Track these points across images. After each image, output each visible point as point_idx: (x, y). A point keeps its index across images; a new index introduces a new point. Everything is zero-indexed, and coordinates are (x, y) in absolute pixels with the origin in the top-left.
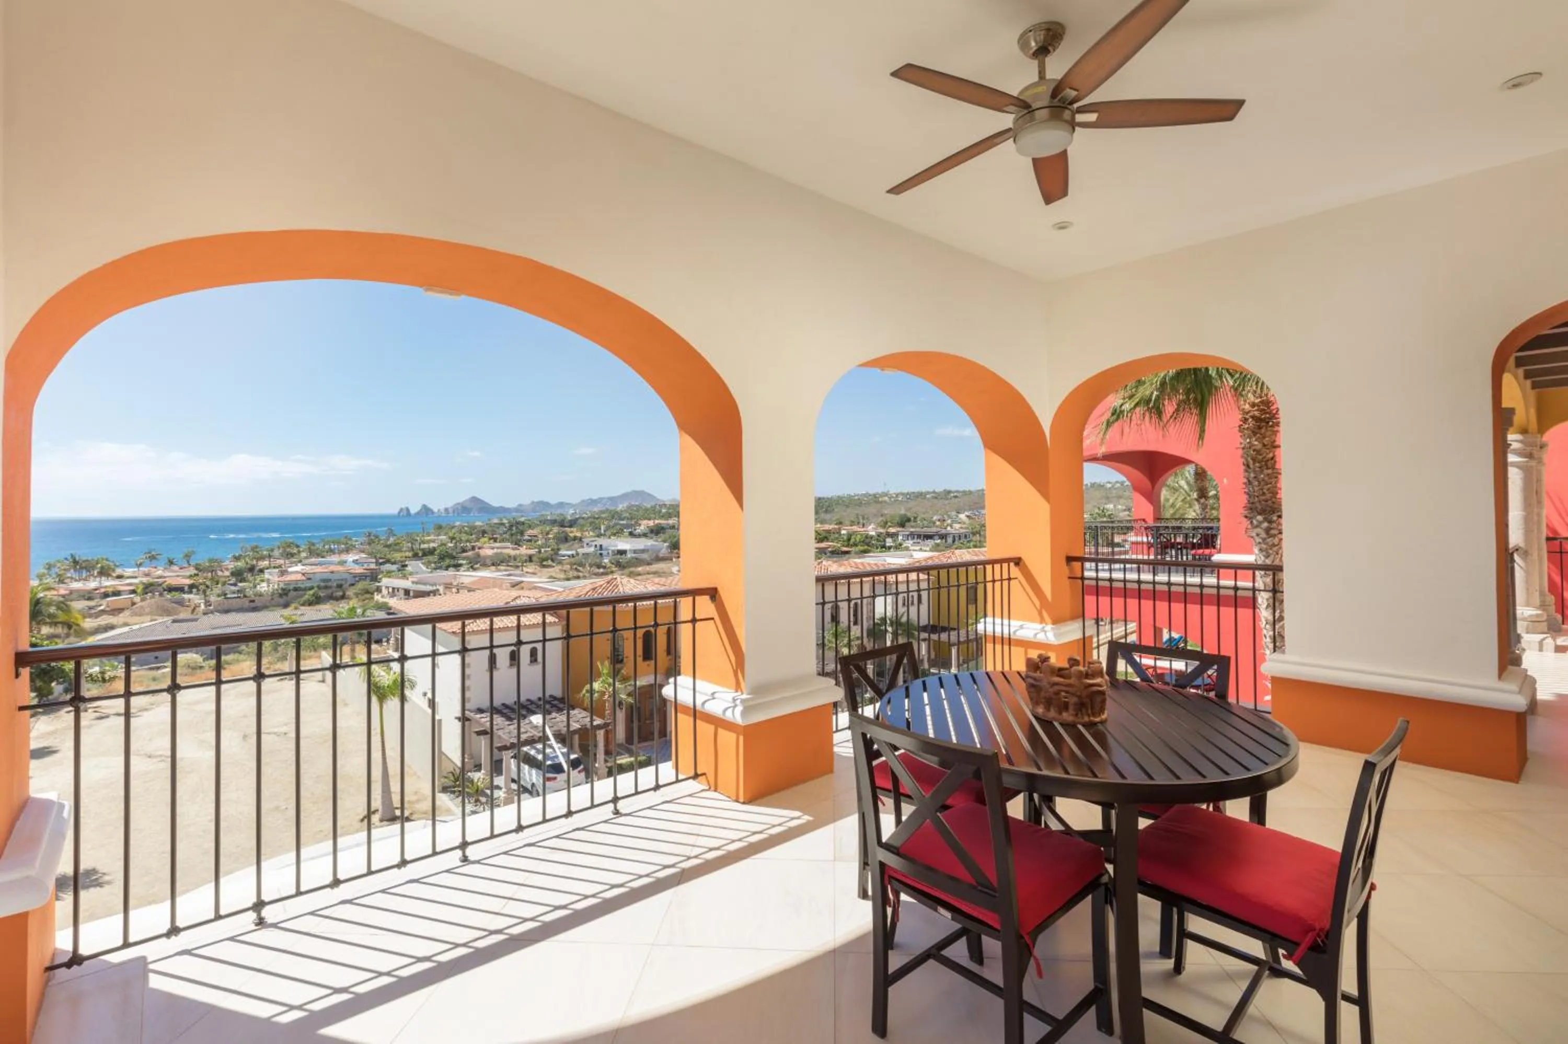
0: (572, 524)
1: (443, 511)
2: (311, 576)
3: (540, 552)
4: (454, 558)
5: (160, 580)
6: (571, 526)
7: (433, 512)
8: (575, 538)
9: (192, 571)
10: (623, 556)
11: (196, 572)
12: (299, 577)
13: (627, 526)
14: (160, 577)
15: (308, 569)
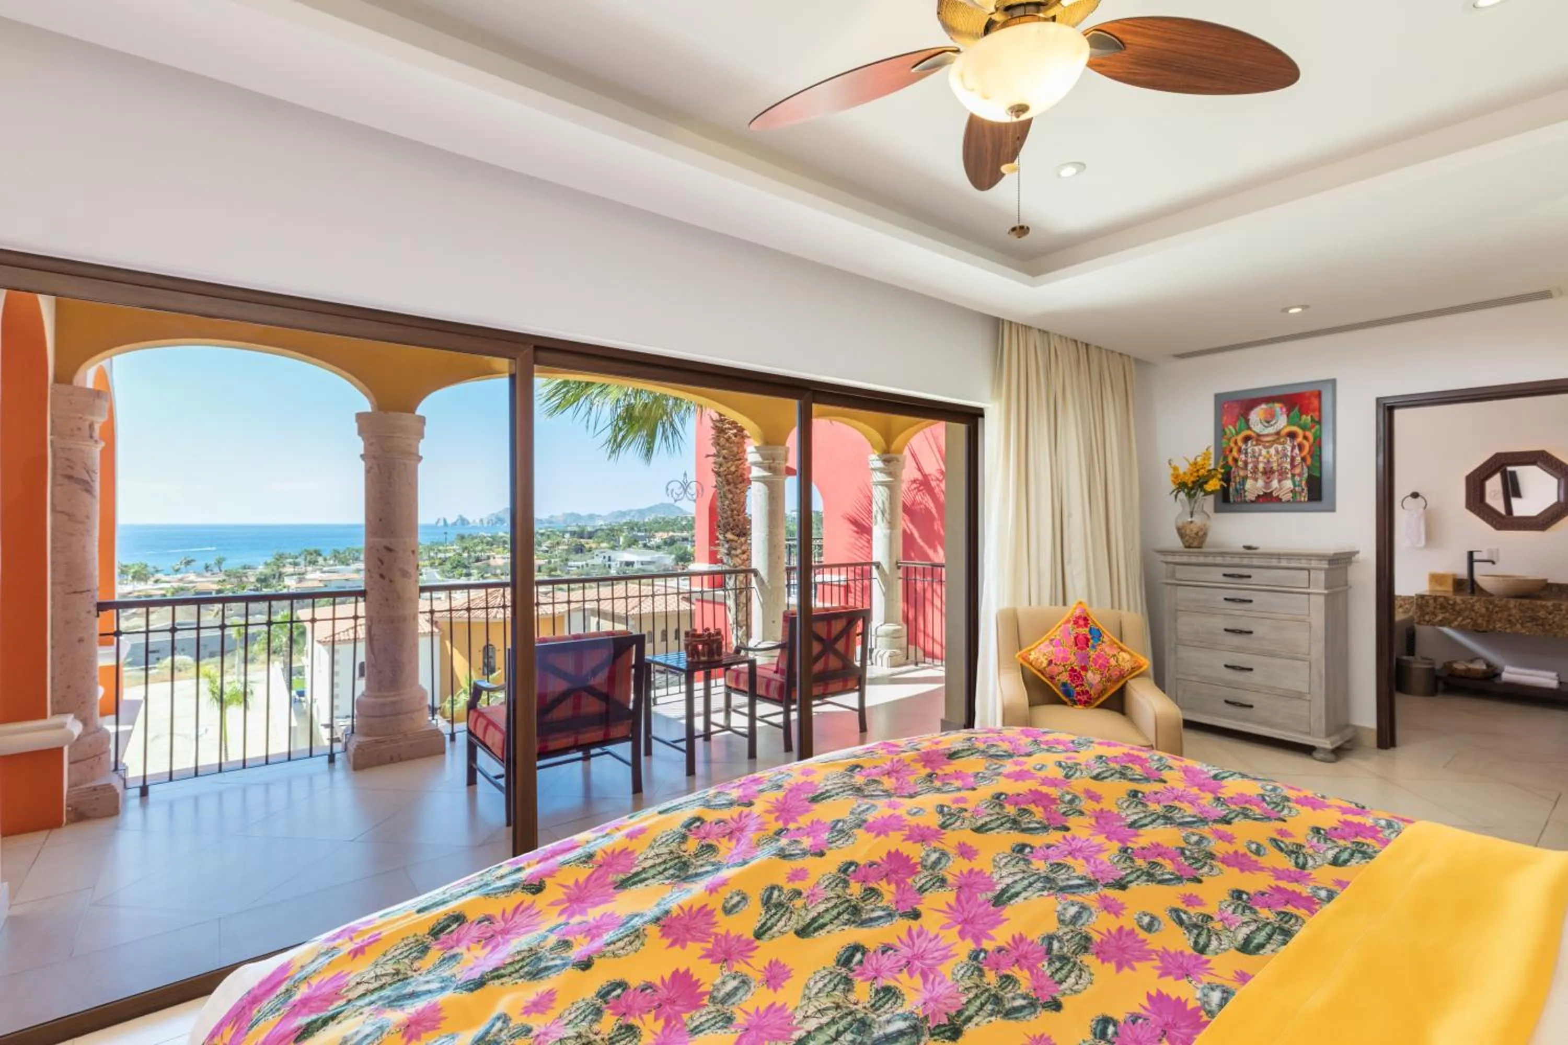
0: (591, 536)
1: (478, 521)
2: (327, 583)
3: (550, 562)
4: (466, 567)
5: (191, 585)
6: (590, 538)
7: (468, 523)
8: (590, 550)
9: (222, 577)
10: (630, 568)
11: (224, 577)
12: (316, 584)
13: (643, 538)
14: (191, 582)
15: (325, 576)
